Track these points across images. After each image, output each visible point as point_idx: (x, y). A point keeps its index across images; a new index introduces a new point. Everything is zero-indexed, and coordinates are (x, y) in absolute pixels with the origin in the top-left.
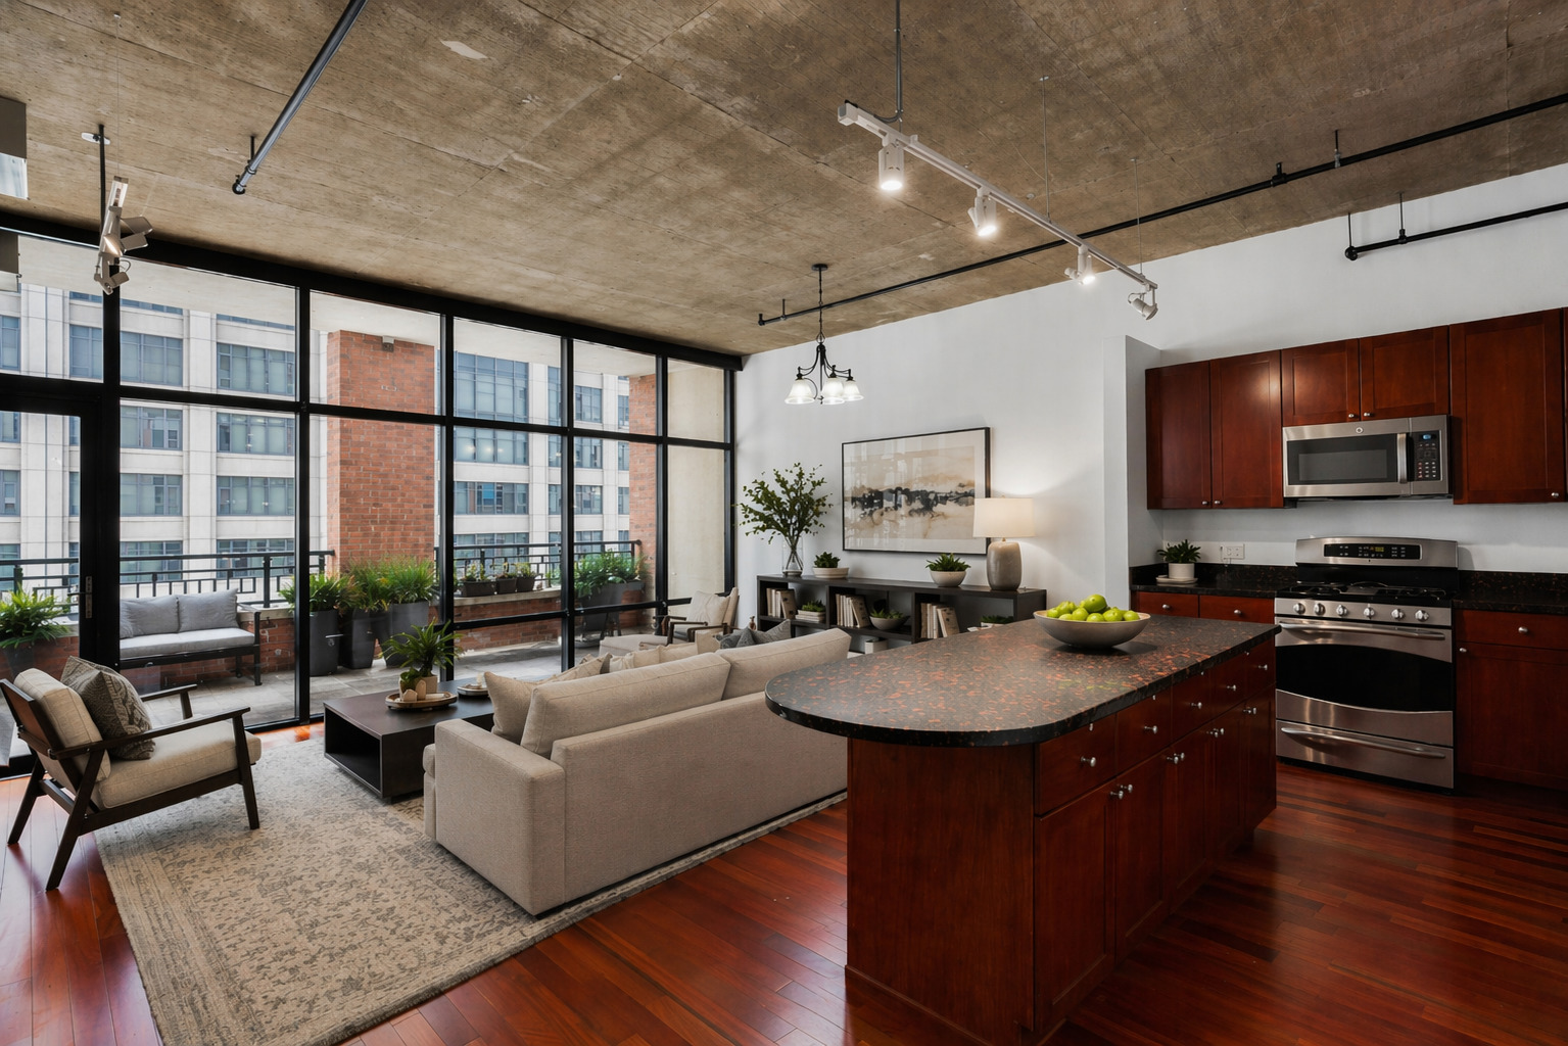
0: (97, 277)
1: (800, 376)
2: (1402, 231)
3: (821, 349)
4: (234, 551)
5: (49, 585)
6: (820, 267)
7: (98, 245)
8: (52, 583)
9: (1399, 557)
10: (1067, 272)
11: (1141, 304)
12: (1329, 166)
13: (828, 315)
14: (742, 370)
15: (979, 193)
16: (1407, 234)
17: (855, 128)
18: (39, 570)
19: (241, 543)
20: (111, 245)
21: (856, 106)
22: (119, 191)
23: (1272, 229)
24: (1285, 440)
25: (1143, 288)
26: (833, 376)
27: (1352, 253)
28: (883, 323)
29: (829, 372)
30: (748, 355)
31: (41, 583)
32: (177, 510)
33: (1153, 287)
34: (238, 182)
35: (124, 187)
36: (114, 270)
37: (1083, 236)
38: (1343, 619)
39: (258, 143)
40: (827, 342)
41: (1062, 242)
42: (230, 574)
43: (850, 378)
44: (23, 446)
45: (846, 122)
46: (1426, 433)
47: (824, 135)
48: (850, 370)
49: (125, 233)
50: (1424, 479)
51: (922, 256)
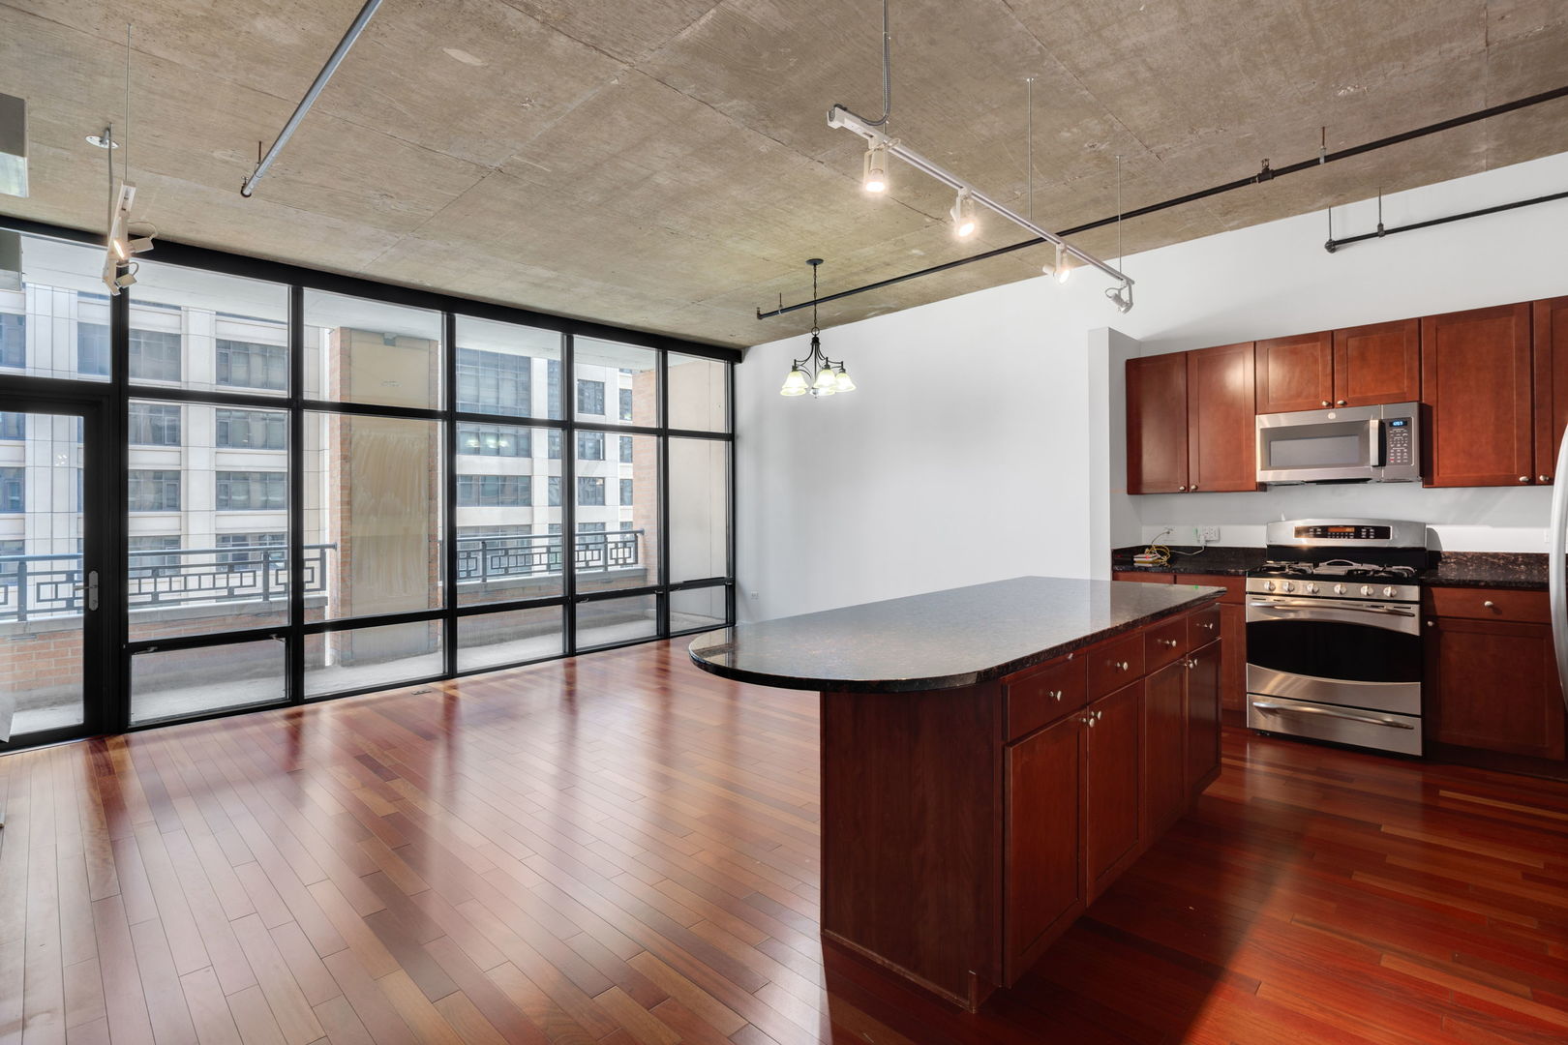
0: (105, 279)
1: (795, 368)
2: (1381, 225)
3: (816, 341)
4: (233, 546)
5: (54, 580)
6: (815, 262)
7: (107, 245)
8: (57, 578)
9: (1368, 537)
10: (1045, 270)
11: (1117, 298)
12: (1315, 162)
13: (823, 309)
14: (741, 362)
15: (961, 192)
16: (1386, 228)
17: (843, 130)
18: (45, 566)
19: (240, 538)
20: (119, 248)
21: (845, 109)
22: (127, 193)
23: (1252, 223)
24: (1258, 428)
25: (1118, 284)
26: (827, 367)
27: (1332, 246)
28: (876, 315)
29: (823, 363)
30: (747, 348)
31: (47, 578)
32: (175, 505)
33: (1130, 282)
34: (244, 186)
35: (133, 191)
36: (122, 272)
37: (1061, 234)
38: (1314, 596)
39: (265, 150)
40: (822, 335)
41: (1040, 240)
42: (231, 569)
43: (843, 371)
44: (28, 443)
45: (835, 125)
46: (1398, 420)
47: (816, 138)
48: (842, 363)
49: (132, 236)
50: (1396, 463)
51: (914, 251)
